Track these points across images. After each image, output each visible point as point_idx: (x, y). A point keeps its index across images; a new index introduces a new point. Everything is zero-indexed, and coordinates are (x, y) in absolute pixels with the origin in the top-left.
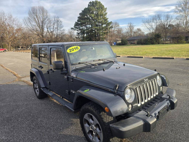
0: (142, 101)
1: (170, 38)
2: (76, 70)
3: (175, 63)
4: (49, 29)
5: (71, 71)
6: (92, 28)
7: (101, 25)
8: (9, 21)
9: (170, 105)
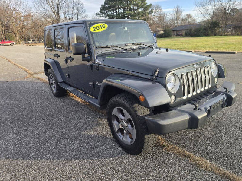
0: (189, 93)
1: (232, 27)
2: (102, 56)
3: (236, 59)
4: (66, 15)
5: (96, 57)
6: (124, 13)
7: (137, 10)
8: (15, 3)
9: (226, 100)
